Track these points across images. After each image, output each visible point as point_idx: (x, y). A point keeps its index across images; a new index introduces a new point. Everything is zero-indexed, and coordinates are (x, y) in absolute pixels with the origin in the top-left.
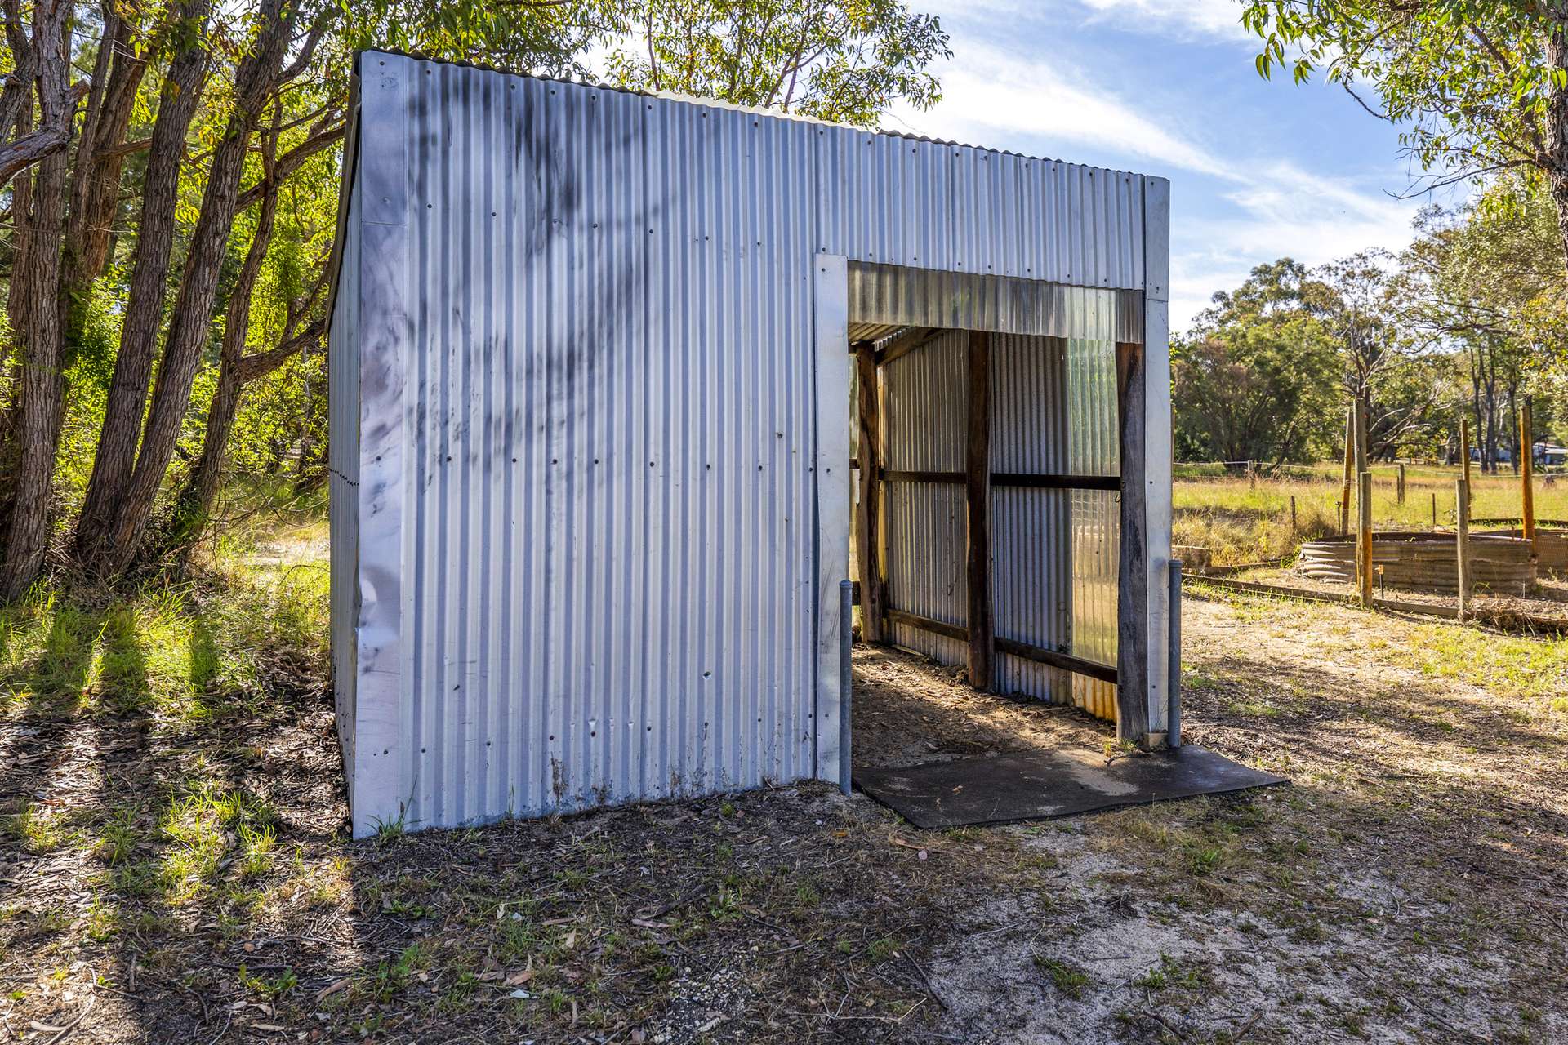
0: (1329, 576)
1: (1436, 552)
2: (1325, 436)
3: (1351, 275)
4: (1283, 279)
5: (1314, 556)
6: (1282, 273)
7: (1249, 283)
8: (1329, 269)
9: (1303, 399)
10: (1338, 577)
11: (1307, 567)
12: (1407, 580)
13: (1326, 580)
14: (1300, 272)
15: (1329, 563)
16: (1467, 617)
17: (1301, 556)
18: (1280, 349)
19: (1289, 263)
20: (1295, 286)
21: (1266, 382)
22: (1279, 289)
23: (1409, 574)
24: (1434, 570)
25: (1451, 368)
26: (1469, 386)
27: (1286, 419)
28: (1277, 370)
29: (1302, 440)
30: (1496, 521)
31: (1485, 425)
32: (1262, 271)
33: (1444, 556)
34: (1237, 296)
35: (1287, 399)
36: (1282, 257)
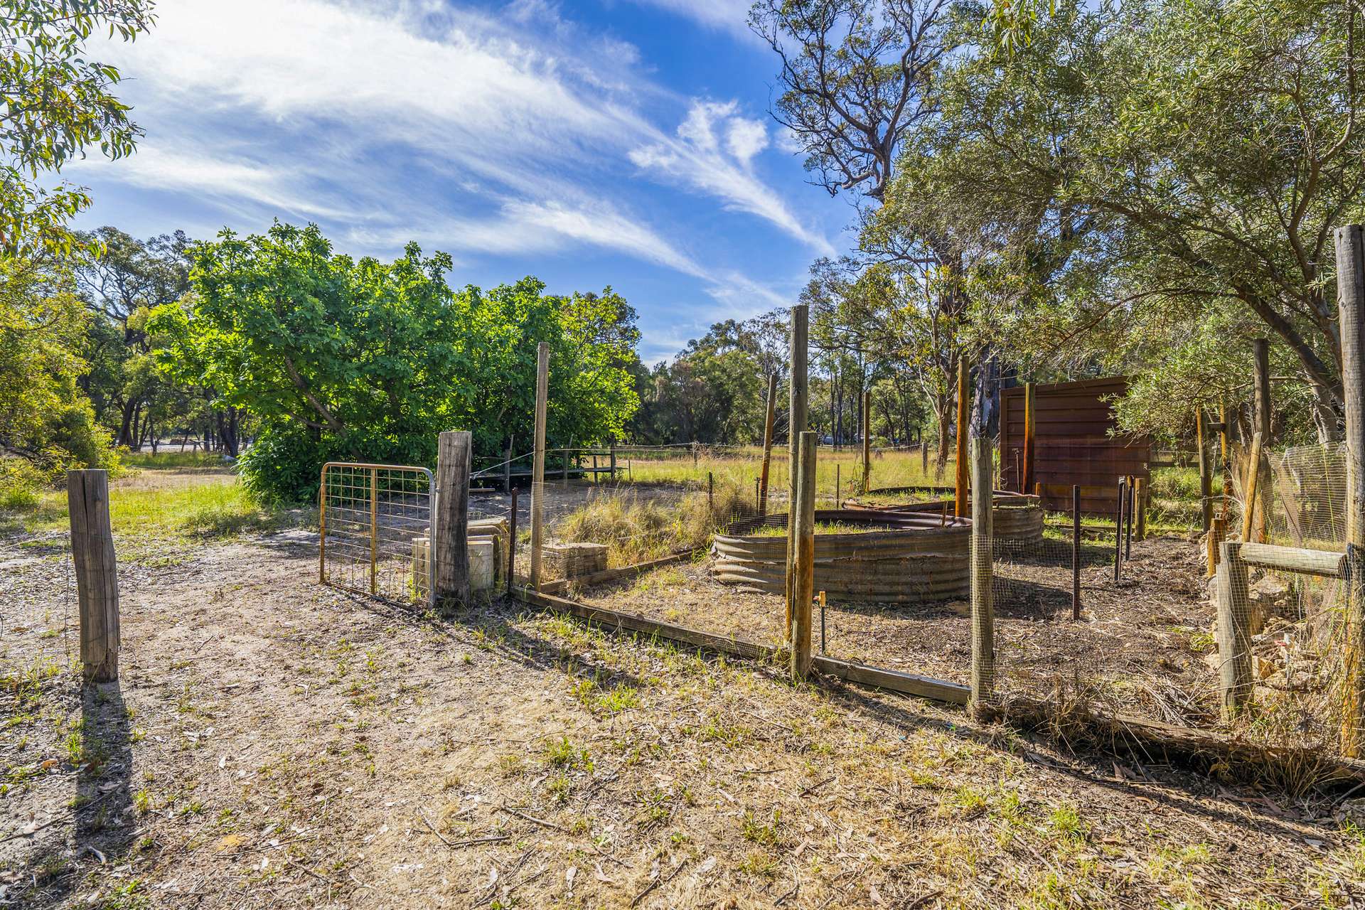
0: (745, 583)
1: (880, 547)
2: (748, 429)
3: (767, 325)
4: (729, 334)
5: (728, 553)
6: (728, 329)
7: (709, 335)
8: (754, 322)
9: (736, 403)
10: (754, 585)
11: (719, 567)
12: (843, 588)
13: (741, 588)
14: (738, 328)
15: (744, 564)
16: (988, 716)
17: (713, 550)
18: (724, 371)
19: (732, 323)
20: (735, 337)
21: (714, 392)
22: (726, 339)
23: (846, 579)
24: (876, 573)
25: (819, 386)
26: (827, 398)
27: (725, 418)
28: (721, 384)
29: (734, 431)
30: (896, 491)
31: (836, 421)
32: (717, 328)
33: (890, 553)
34: (702, 343)
35: (726, 402)
36: (729, 319)
